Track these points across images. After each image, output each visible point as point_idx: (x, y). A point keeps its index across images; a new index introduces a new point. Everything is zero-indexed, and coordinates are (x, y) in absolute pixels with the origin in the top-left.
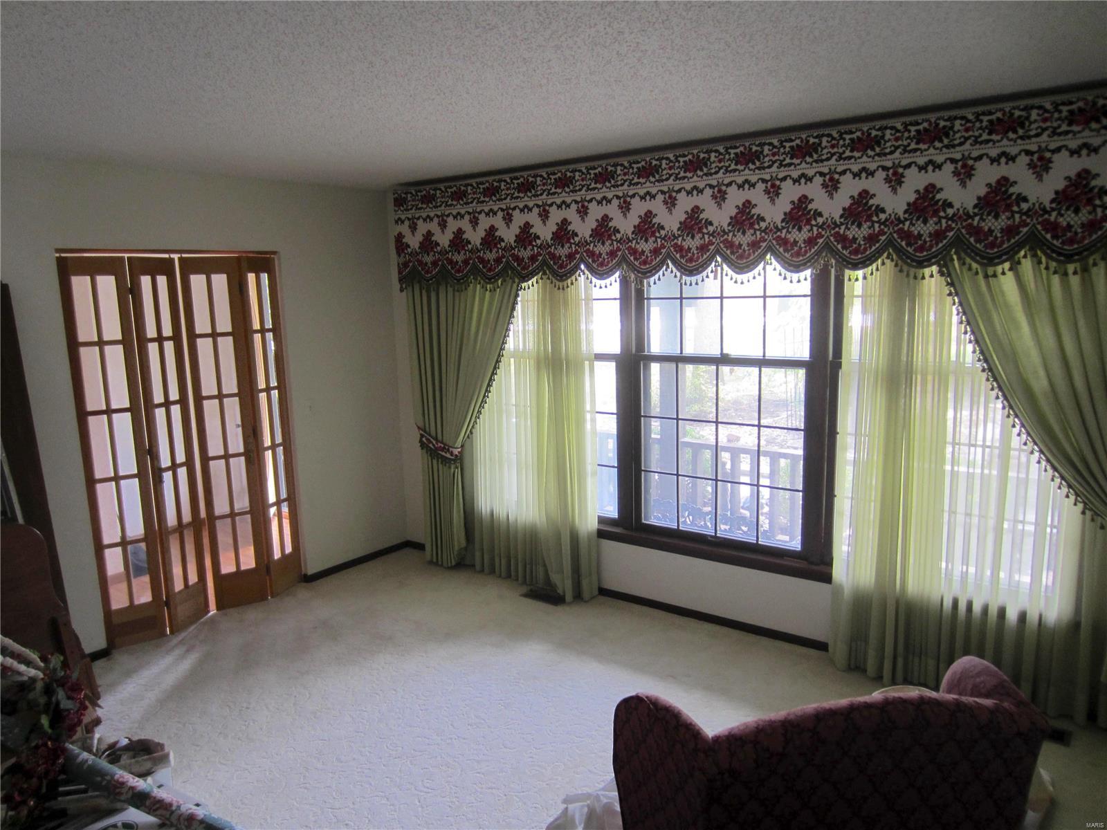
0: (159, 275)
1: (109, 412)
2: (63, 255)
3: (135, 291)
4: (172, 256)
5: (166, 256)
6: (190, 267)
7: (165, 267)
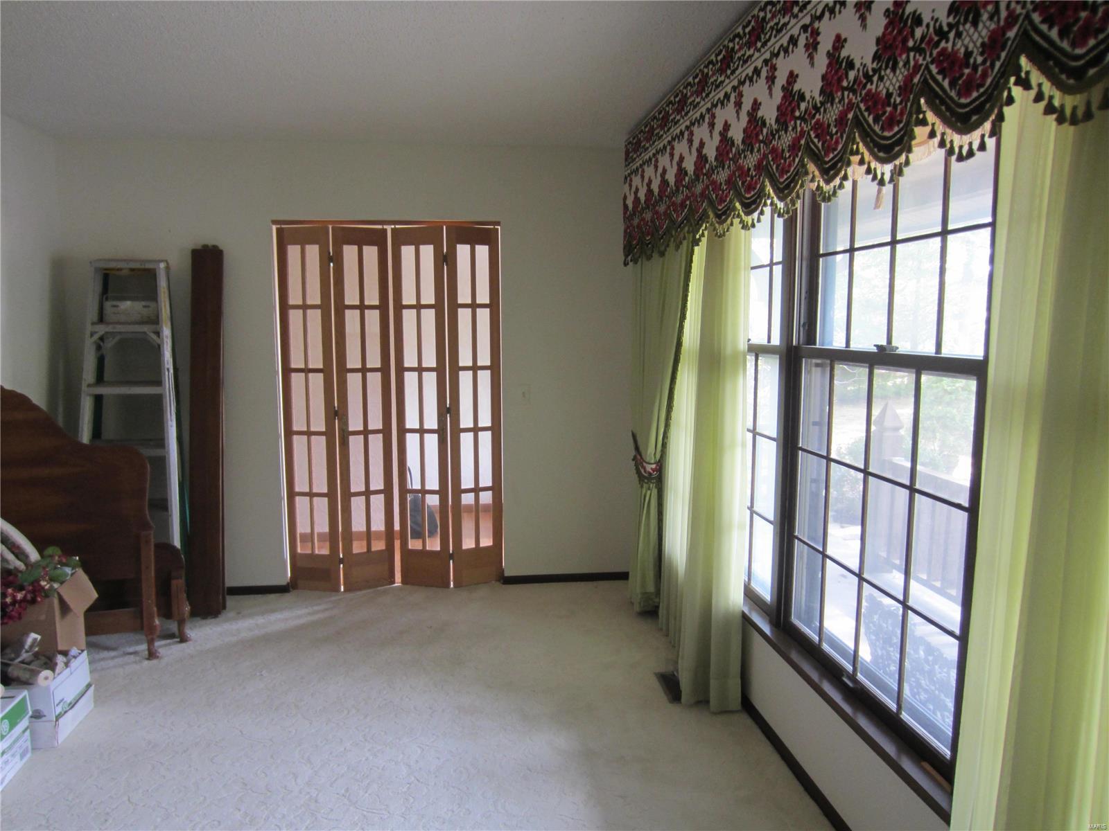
0: (366, 245)
1: (307, 371)
2: (283, 226)
3: (338, 259)
4: (385, 227)
5: (380, 227)
6: (402, 238)
7: (377, 239)
